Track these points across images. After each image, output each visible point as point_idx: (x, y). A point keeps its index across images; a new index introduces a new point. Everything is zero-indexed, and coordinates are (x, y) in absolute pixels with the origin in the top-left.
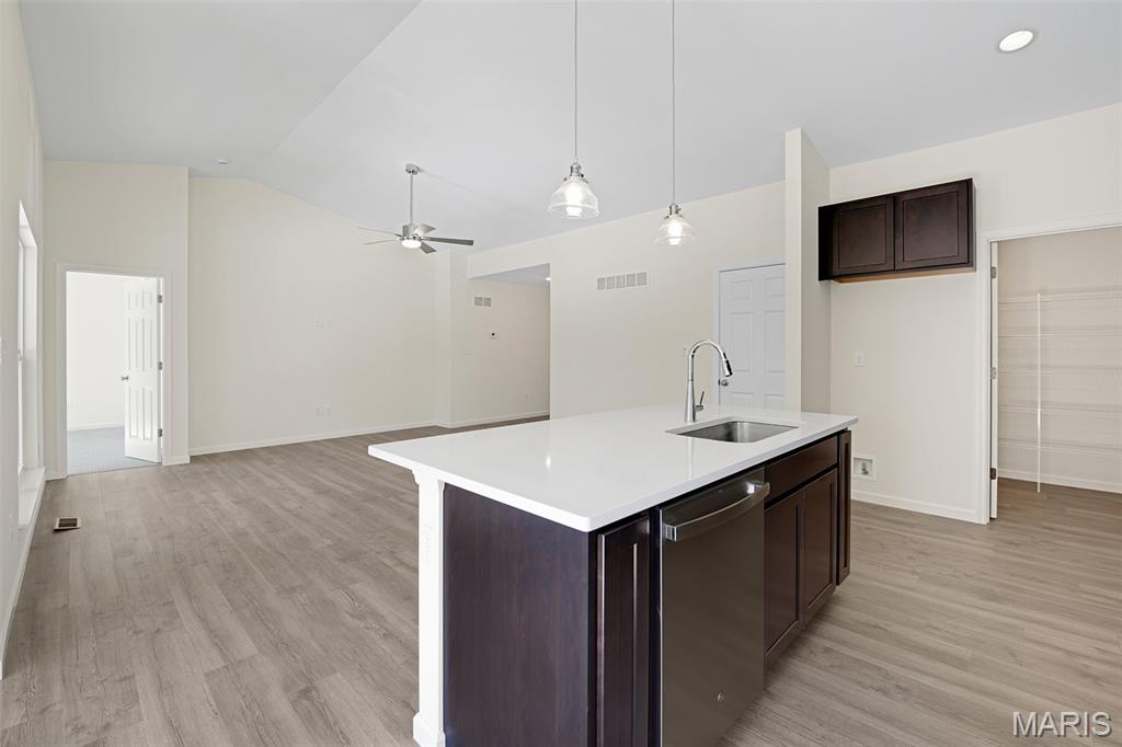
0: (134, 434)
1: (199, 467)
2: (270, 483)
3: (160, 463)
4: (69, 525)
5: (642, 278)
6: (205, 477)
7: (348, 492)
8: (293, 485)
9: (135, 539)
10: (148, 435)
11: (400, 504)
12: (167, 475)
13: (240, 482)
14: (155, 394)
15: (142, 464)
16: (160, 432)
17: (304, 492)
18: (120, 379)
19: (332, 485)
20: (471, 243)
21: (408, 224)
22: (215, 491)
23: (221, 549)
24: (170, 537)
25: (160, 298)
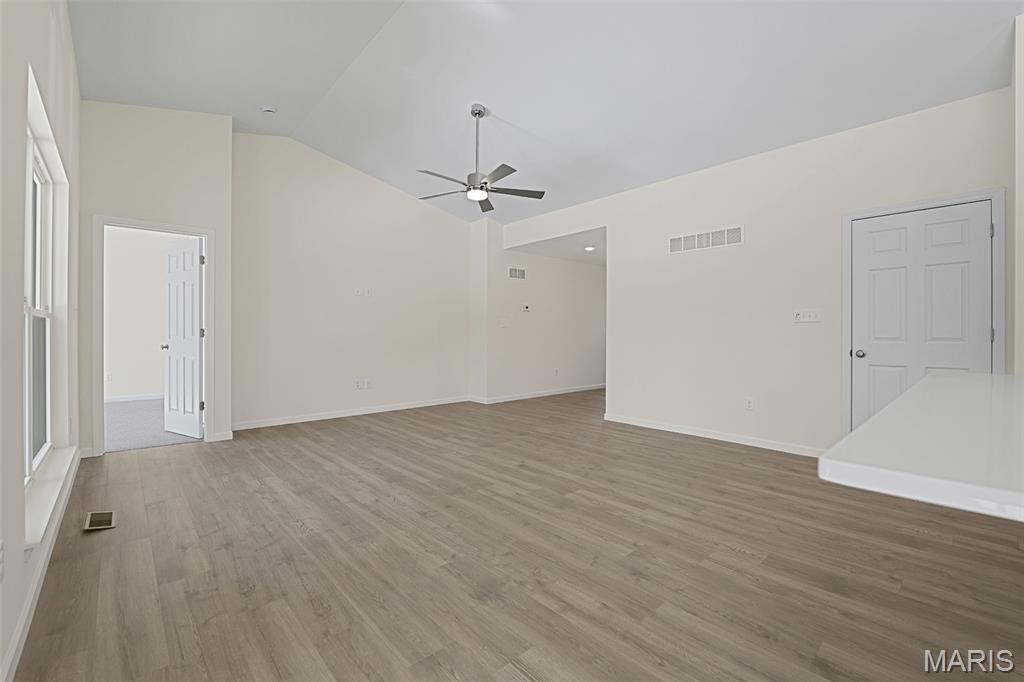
0: (174, 406)
1: (243, 444)
2: (328, 466)
3: (202, 439)
4: (102, 522)
5: (735, 234)
6: (253, 457)
7: (425, 481)
8: (354, 469)
9: (184, 548)
10: (189, 408)
11: (496, 498)
12: (212, 454)
13: (292, 463)
14: (197, 363)
15: (183, 440)
16: (202, 405)
17: (373, 479)
18: (160, 347)
19: (400, 470)
20: (540, 195)
21: (474, 171)
22: (268, 476)
23: (300, 570)
24: (228, 545)
25: (202, 259)
